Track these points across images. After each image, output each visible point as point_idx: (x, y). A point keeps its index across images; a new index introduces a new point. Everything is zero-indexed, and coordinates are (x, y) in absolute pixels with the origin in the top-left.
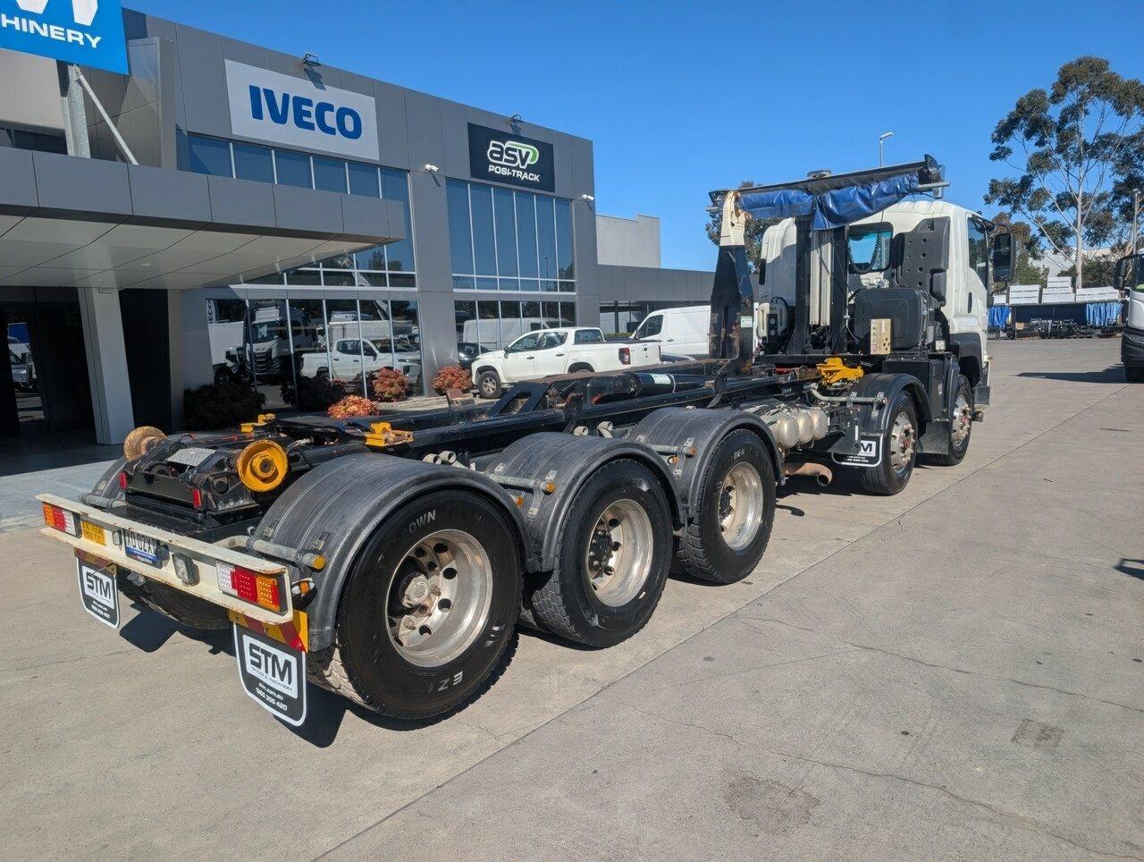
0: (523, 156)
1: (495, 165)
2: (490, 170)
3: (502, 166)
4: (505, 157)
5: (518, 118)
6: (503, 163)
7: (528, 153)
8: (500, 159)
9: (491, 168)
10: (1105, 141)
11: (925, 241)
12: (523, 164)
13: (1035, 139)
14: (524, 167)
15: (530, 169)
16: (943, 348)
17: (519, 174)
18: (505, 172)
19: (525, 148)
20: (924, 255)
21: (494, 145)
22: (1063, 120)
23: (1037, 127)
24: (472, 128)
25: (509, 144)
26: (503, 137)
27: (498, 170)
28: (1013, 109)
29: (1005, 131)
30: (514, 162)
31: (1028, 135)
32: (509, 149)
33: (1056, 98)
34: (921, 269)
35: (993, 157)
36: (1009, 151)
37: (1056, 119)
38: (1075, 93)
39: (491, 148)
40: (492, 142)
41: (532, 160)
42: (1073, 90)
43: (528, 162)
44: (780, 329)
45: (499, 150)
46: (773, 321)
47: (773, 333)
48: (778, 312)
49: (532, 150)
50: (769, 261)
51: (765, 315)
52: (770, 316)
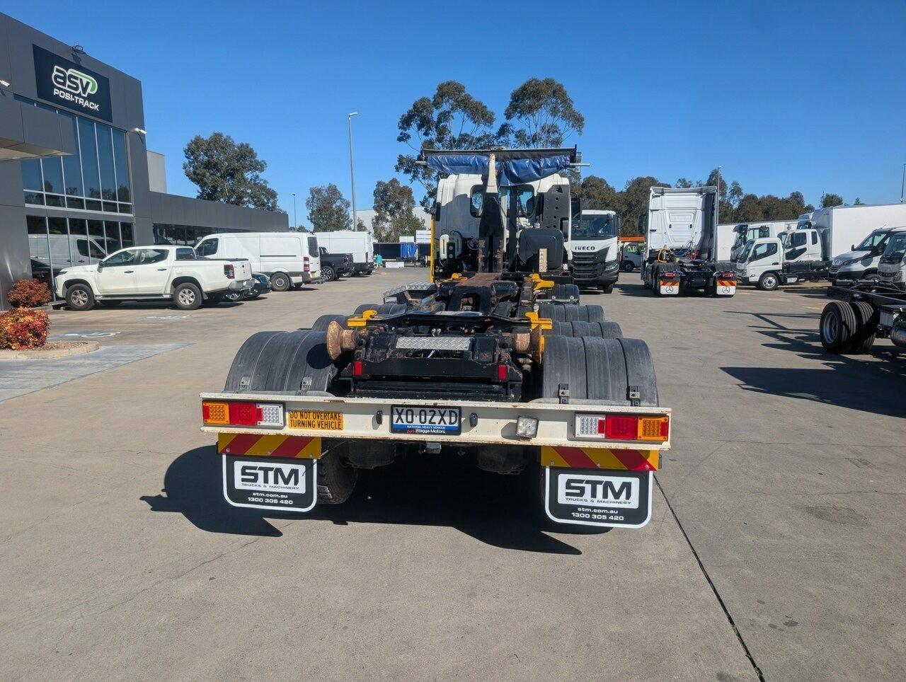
0: (84, 85)
1: (60, 89)
2: (55, 93)
3: (66, 91)
4: (68, 83)
5: (80, 49)
6: (66, 88)
7: (88, 83)
8: (64, 84)
9: (56, 92)
10: (464, 138)
11: (557, 199)
12: (84, 93)
13: (423, 130)
14: (86, 96)
15: (90, 98)
16: (567, 269)
17: (81, 101)
18: (68, 97)
19: (86, 78)
20: (557, 208)
21: (58, 70)
22: (439, 121)
23: (425, 124)
24: (36, 49)
25: (70, 72)
26: (67, 65)
27: (62, 94)
28: (411, 108)
29: (406, 122)
30: (77, 89)
31: (420, 127)
32: (70, 76)
33: (436, 104)
34: (555, 217)
35: (400, 139)
36: (409, 137)
37: (435, 119)
38: (448, 104)
39: (55, 73)
40: (56, 67)
41: (92, 90)
42: (446, 102)
43: (89, 91)
44: (458, 253)
45: (62, 75)
46: (451, 248)
47: (451, 256)
48: (455, 241)
49: (92, 80)
50: (443, 204)
51: (446, 244)
52: (449, 245)
